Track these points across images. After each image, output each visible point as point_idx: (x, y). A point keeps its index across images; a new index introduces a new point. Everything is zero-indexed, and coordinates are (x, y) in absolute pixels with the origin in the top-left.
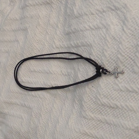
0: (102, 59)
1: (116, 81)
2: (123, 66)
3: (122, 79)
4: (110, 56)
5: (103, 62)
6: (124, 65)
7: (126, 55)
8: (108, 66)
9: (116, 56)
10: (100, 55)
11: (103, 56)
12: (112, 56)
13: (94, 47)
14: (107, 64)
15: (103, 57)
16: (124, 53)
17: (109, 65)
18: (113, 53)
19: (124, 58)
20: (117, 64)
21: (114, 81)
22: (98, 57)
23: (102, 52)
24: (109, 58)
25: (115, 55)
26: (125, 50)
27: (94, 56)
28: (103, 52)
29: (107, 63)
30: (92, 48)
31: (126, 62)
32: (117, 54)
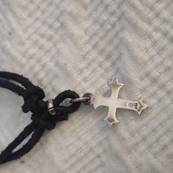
0: (58, 51)
1: (113, 139)
2: (142, 79)
3: (138, 131)
4: (91, 38)
5: (63, 61)
6: (147, 75)
7: (157, 29)
8: (85, 80)
9: (116, 36)
10: (50, 39)
11: (62, 39)
12: (102, 39)
13: (18, 10)
14: (81, 71)
15: (61, 45)
16: (149, 22)
17: (87, 73)
18: (102, 25)
19: (149, 43)
20: (118, 71)
21: (107, 138)
22: (41, 48)
23: (57, 25)
24: (89, 47)
25: (111, 35)
26: (152, 8)
27: (22, 44)
28: (63, 25)
29: (82, 65)
30: (13, 12)
31: (158, 59)
32: (118, 27)
